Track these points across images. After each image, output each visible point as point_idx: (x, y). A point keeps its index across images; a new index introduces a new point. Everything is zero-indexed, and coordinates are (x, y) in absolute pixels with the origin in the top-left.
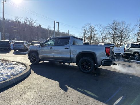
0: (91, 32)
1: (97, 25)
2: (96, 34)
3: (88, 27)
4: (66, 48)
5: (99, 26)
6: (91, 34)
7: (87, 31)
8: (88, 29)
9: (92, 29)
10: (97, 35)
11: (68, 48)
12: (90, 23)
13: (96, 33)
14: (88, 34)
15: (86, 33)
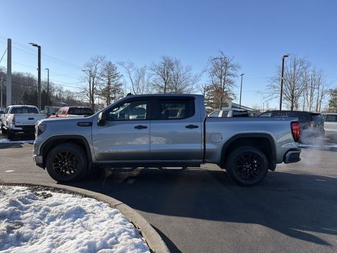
0: (109, 79)
1: (122, 64)
2: (121, 85)
3: (99, 65)
4: (191, 127)
5: (126, 65)
6: (109, 83)
7: (97, 75)
8: (99, 71)
9: (110, 72)
10: (123, 87)
11: (197, 127)
12: (105, 57)
13: (121, 81)
14: (102, 82)
15: (95, 79)
